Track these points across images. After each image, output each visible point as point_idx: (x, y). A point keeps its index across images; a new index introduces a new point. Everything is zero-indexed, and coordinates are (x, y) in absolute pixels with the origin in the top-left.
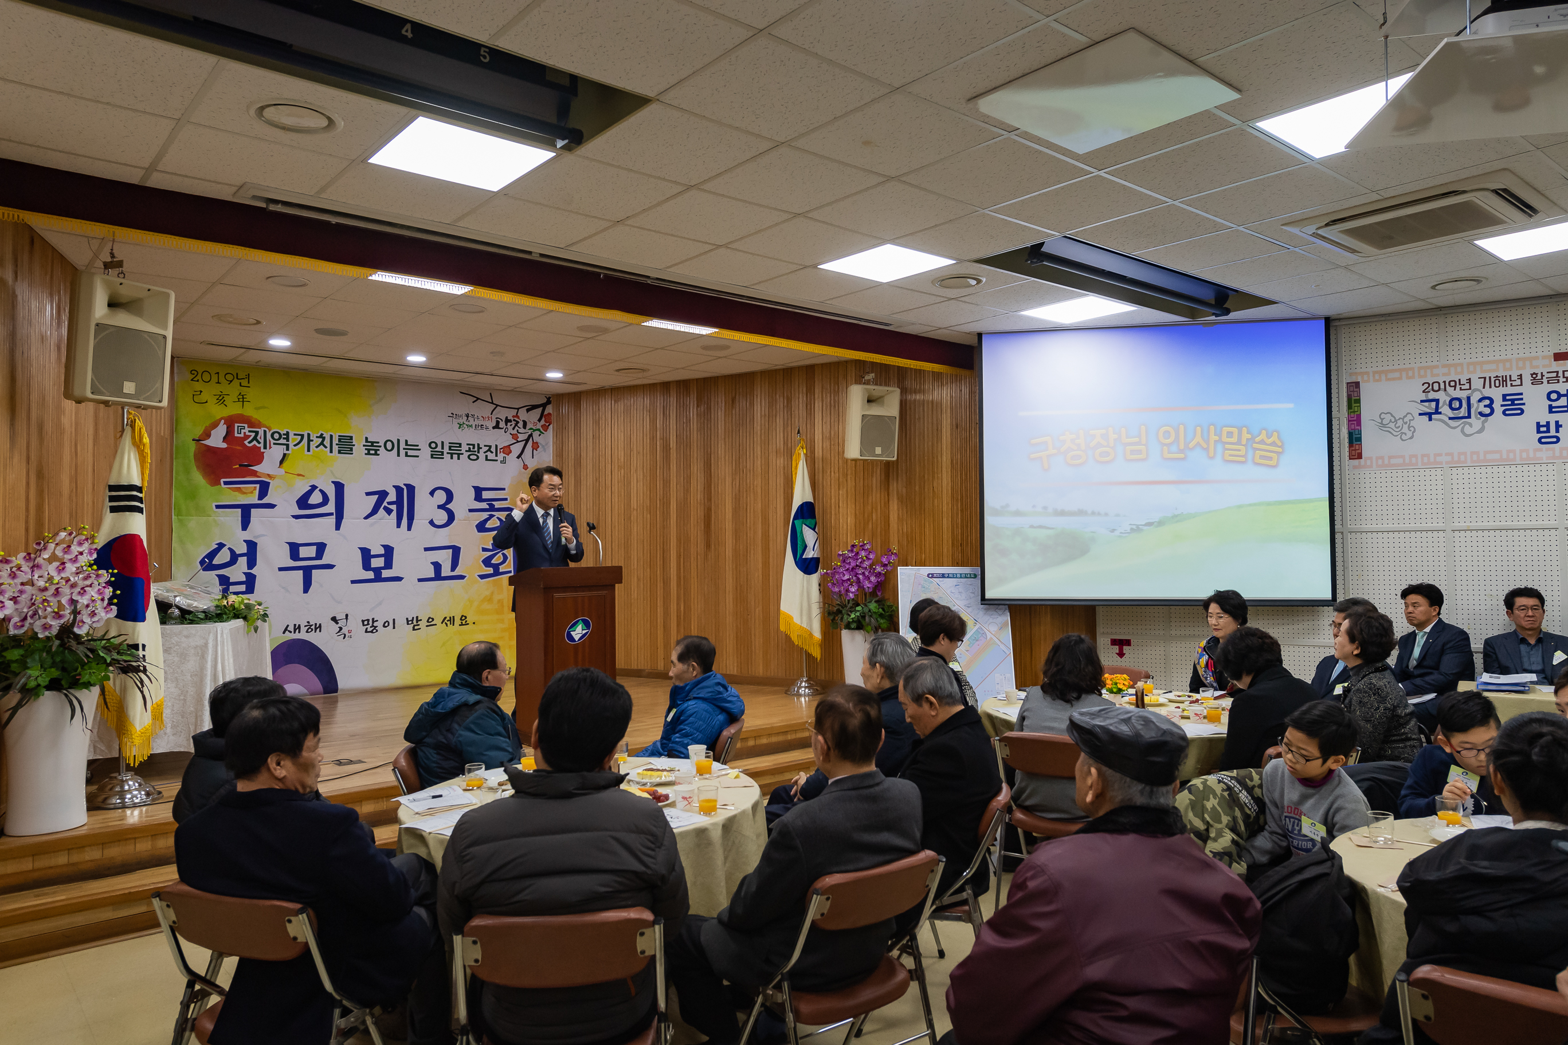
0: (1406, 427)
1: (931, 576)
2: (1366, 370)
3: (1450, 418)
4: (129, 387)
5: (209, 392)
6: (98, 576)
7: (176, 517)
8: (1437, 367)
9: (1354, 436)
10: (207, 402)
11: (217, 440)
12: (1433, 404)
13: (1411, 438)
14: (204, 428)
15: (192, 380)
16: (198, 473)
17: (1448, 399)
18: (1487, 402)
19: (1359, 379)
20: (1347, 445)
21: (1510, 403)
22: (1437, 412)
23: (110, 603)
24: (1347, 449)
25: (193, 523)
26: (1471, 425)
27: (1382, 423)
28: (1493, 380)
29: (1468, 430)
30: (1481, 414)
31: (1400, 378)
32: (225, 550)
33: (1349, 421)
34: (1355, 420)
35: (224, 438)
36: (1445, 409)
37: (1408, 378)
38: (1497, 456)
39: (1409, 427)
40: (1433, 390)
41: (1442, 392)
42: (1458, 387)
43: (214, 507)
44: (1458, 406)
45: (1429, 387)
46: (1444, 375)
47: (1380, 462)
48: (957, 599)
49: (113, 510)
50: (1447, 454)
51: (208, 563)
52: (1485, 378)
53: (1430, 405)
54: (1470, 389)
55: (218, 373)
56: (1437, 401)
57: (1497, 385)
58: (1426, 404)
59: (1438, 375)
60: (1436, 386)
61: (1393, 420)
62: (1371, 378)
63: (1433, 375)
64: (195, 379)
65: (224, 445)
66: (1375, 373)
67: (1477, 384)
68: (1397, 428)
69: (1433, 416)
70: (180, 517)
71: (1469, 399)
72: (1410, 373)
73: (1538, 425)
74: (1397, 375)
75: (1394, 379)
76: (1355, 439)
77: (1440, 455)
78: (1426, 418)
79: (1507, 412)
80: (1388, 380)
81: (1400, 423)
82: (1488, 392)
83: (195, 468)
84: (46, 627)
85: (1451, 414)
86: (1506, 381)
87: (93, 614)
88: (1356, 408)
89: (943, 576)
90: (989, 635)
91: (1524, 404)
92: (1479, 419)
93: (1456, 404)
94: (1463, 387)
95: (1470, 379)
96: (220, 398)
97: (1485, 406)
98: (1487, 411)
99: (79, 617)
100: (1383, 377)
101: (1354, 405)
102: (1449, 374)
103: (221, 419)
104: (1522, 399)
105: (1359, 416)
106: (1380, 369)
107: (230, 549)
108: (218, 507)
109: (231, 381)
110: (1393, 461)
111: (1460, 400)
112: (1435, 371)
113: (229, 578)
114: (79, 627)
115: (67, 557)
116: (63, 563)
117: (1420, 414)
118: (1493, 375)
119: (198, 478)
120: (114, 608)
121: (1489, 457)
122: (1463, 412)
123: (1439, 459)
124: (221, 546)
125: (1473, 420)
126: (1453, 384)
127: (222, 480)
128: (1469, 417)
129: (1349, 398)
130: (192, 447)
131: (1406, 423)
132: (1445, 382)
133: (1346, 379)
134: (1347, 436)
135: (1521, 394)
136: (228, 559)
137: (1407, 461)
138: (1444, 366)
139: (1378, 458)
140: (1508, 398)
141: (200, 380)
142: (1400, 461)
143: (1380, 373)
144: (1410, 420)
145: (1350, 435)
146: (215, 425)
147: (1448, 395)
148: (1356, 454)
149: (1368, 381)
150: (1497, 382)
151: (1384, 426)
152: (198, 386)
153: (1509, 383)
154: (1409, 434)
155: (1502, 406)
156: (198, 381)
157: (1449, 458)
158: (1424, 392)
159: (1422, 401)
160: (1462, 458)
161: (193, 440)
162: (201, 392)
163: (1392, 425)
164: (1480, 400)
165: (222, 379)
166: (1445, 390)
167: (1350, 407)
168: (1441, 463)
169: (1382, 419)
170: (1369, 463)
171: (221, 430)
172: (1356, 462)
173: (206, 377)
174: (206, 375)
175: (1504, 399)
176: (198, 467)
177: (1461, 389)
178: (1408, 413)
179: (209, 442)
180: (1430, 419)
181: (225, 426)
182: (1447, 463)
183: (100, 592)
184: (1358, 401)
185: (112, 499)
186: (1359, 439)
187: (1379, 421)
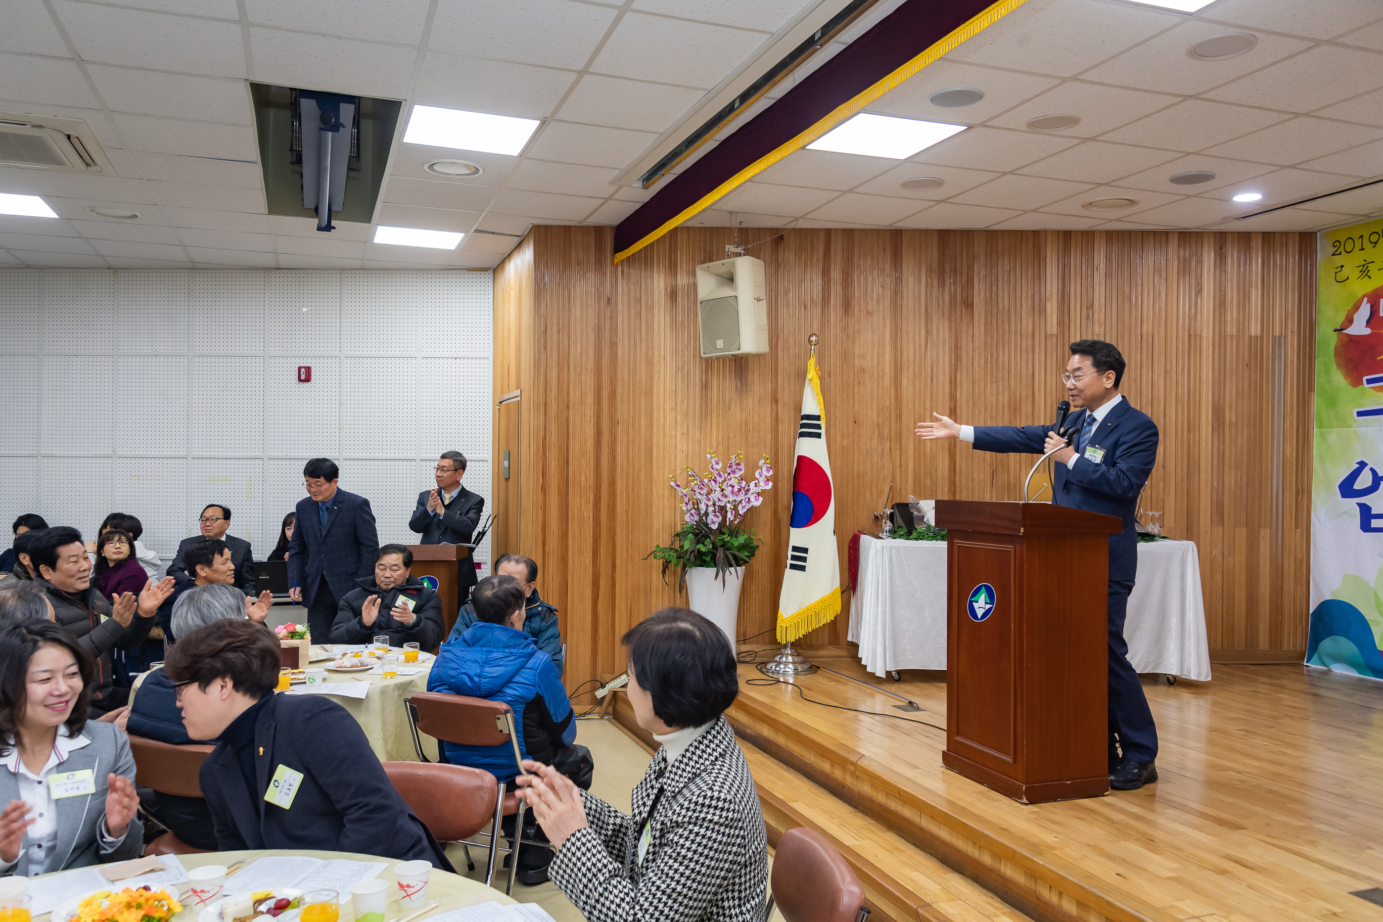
5: (1350, 264)
7: (1318, 430)
10: (1348, 278)
11: (1359, 328)
14: (1346, 313)
15: (1333, 255)
16: (1339, 372)
25: (1333, 435)
32: (1366, 473)
35: (1368, 322)
43: (1355, 414)
51: (1347, 489)
55: (1362, 237)
64: (1338, 252)
65: (1368, 331)
70: (1321, 429)
83: (1335, 367)
96: (1364, 269)
103: (1364, 296)
107: (1372, 470)
108: (1360, 414)
109: (1376, 243)
113: (1370, 508)
119: (1339, 378)
124: (1362, 465)
127: (1365, 378)
130: (1333, 340)
136: (1370, 484)
141: (1343, 252)
146: (1357, 307)
152: (1339, 260)
156: (1340, 254)
161: (1335, 331)
162: (1342, 266)
165: (1367, 244)
171: (1365, 311)
173: (1349, 247)
174: (1350, 242)
176: (1338, 365)
179: (1351, 331)
181: (1369, 305)
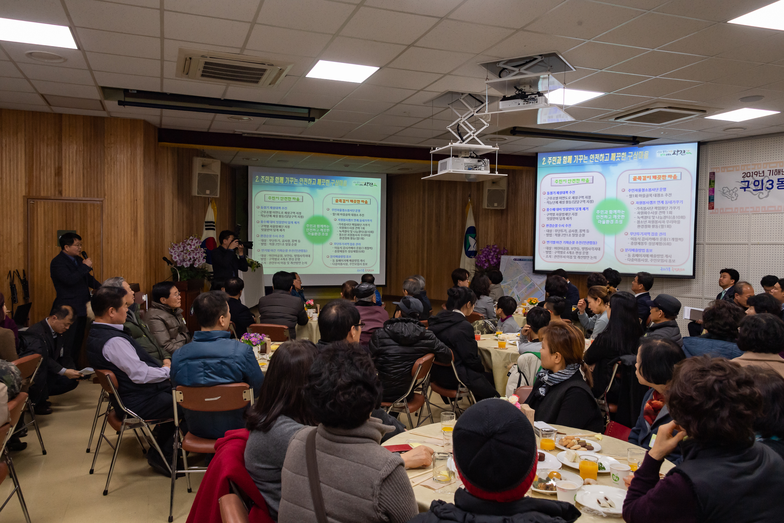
0: (734, 194)
1: (515, 260)
2: (719, 166)
3: (754, 190)
4: (208, 192)
6: (201, 250)
8: (749, 165)
9: (711, 198)
12: (747, 183)
13: (736, 199)
17: (753, 181)
18: (771, 182)
19: (715, 171)
20: (708, 202)
21: (781, 183)
22: (748, 187)
23: (204, 258)
24: (708, 204)
26: (763, 193)
27: (723, 192)
28: (774, 171)
29: (761, 196)
30: (768, 188)
31: (733, 171)
33: (709, 191)
34: (712, 191)
36: (752, 186)
37: (737, 170)
38: (773, 209)
39: (735, 194)
40: (747, 176)
41: (751, 177)
42: (758, 175)
44: (757, 184)
45: (746, 175)
46: (752, 169)
47: (722, 211)
48: (525, 270)
49: (206, 229)
50: (751, 208)
52: (770, 171)
53: (745, 184)
54: (764, 176)
56: (748, 182)
57: (776, 174)
58: (744, 183)
59: (750, 169)
60: (748, 175)
61: (728, 191)
62: (720, 171)
63: (748, 169)
66: (722, 168)
67: (767, 173)
68: (730, 195)
69: (746, 189)
71: (762, 181)
72: (738, 168)
74: (731, 169)
75: (730, 171)
76: (711, 200)
77: (748, 208)
78: (743, 190)
79: (779, 187)
80: (728, 171)
81: (731, 192)
82: (772, 177)
84: (186, 264)
85: (754, 188)
86: (780, 172)
87: (199, 261)
88: (713, 185)
89: (520, 260)
90: (536, 286)
92: (767, 191)
93: (757, 183)
94: (761, 175)
95: (764, 171)
97: (770, 184)
98: (770, 187)
99: (195, 262)
100: (726, 170)
101: (712, 183)
102: (754, 168)
105: (714, 189)
106: (725, 166)
110: (728, 211)
111: (758, 181)
112: (749, 167)
114: (196, 265)
115: (192, 244)
116: (191, 246)
117: (741, 188)
118: (774, 169)
120: (205, 260)
121: (770, 209)
122: (760, 187)
123: (747, 210)
125: (764, 191)
126: (756, 173)
128: (762, 189)
129: (710, 179)
131: (734, 192)
132: (752, 172)
133: (709, 171)
134: (708, 198)
137: (734, 210)
138: (752, 165)
139: (721, 209)
140: (780, 180)
142: (730, 210)
143: (724, 168)
144: (736, 191)
145: (709, 197)
147: (753, 179)
148: (711, 207)
149: (719, 172)
150: (776, 172)
151: (724, 193)
153: (781, 173)
154: (735, 198)
155: (777, 184)
157: (752, 210)
158: (743, 177)
159: (742, 182)
160: (758, 209)
163: (728, 193)
164: (768, 182)
166: (752, 176)
167: (710, 184)
168: (748, 212)
169: (724, 190)
170: (717, 211)
172: (711, 211)
175: (778, 181)
177: (759, 176)
178: (735, 188)
180: (745, 191)
182: (751, 212)
183: (202, 255)
184: (714, 182)
185: (206, 226)
186: (713, 200)
187: (722, 191)
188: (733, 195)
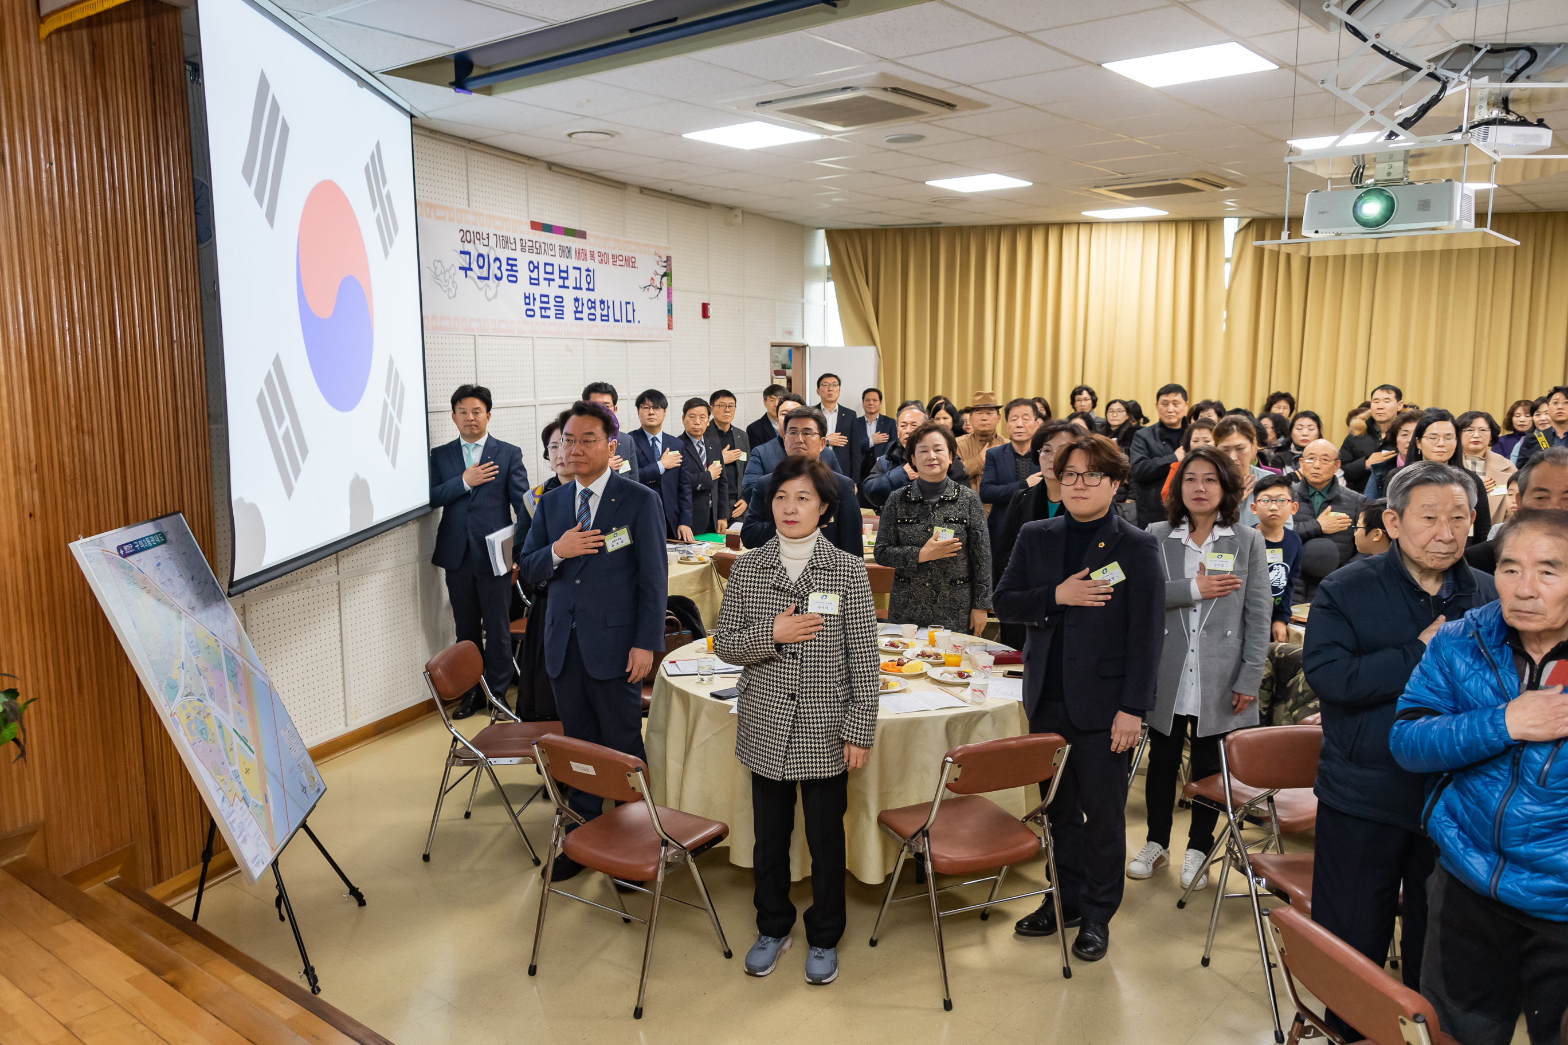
0: (451, 281)
3: (479, 278)
12: (467, 258)
13: (457, 296)
17: (476, 254)
18: (498, 264)
21: (511, 268)
22: (470, 268)
26: (491, 288)
27: (435, 273)
28: (500, 239)
29: (490, 293)
30: (496, 276)
31: (443, 218)
36: (475, 266)
37: (449, 219)
38: (506, 326)
39: (453, 282)
40: (465, 241)
41: (472, 244)
42: (482, 241)
44: (482, 264)
45: (463, 236)
46: (473, 223)
47: (434, 324)
48: (173, 595)
52: (497, 236)
53: (465, 258)
54: (488, 246)
56: (470, 254)
57: (503, 246)
58: (463, 256)
59: (468, 224)
60: (468, 237)
61: (442, 271)
62: (424, 211)
63: (465, 222)
66: (426, 205)
67: (492, 241)
68: (446, 281)
69: (468, 272)
71: (488, 257)
72: (452, 214)
73: (526, 297)
74: (440, 215)
75: (440, 218)
78: (463, 272)
79: (509, 278)
81: (447, 275)
82: (498, 252)
85: (479, 272)
86: (508, 243)
91: (517, 271)
92: (495, 282)
93: (481, 261)
94: (485, 242)
95: (488, 235)
97: (498, 268)
98: (499, 273)
100: (433, 213)
102: (476, 224)
104: (516, 265)
106: (430, 201)
111: (483, 257)
112: (467, 217)
118: (501, 234)
121: (500, 326)
122: (485, 272)
123: (472, 325)
125: (492, 282)
126: (477, 236)
128: (488, 278)
131: (451, 277)
132: (472, 232)
135: (516, 260)
138: (472, 213)
140: (508, 262)
142: (447, 323)
143: (430, 206)
144: (453, 274)
147: (476, 249)
150: (501, 242)
153: (509, 246)
155: (507, 270)
157: (478, 325)
159: (460, 252)
160: (487, 326)
164: (494, 261)
166: (474, 243)
168: (473, 330)
169: (435, 268)
177: (483, 244)
178: (452, 265)
180: (466, 275)
187: (434, 270)
188: (450, 286)
